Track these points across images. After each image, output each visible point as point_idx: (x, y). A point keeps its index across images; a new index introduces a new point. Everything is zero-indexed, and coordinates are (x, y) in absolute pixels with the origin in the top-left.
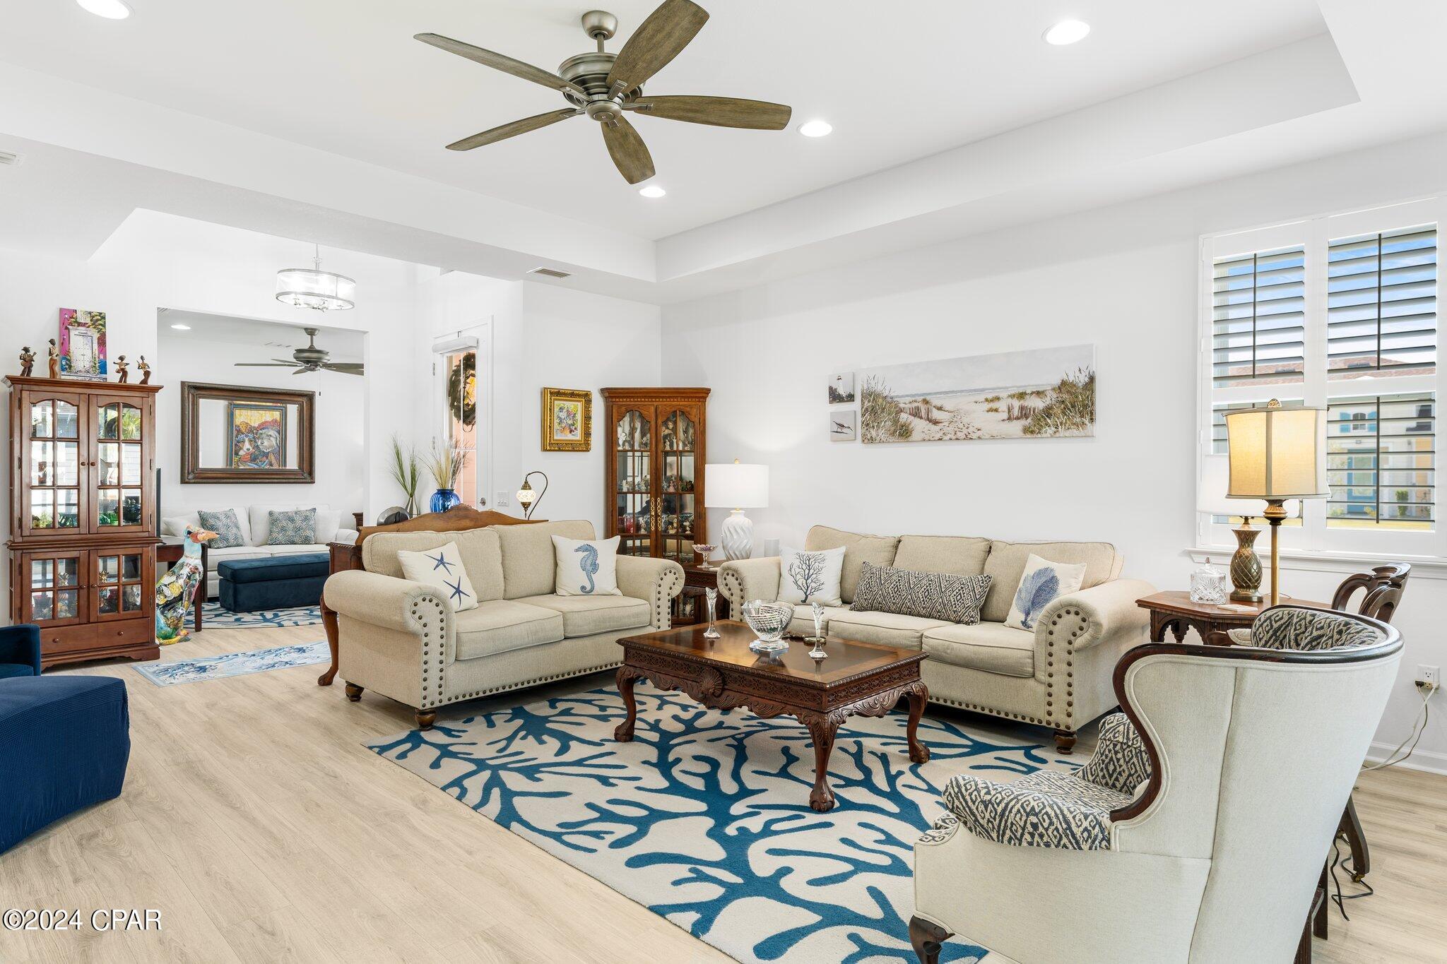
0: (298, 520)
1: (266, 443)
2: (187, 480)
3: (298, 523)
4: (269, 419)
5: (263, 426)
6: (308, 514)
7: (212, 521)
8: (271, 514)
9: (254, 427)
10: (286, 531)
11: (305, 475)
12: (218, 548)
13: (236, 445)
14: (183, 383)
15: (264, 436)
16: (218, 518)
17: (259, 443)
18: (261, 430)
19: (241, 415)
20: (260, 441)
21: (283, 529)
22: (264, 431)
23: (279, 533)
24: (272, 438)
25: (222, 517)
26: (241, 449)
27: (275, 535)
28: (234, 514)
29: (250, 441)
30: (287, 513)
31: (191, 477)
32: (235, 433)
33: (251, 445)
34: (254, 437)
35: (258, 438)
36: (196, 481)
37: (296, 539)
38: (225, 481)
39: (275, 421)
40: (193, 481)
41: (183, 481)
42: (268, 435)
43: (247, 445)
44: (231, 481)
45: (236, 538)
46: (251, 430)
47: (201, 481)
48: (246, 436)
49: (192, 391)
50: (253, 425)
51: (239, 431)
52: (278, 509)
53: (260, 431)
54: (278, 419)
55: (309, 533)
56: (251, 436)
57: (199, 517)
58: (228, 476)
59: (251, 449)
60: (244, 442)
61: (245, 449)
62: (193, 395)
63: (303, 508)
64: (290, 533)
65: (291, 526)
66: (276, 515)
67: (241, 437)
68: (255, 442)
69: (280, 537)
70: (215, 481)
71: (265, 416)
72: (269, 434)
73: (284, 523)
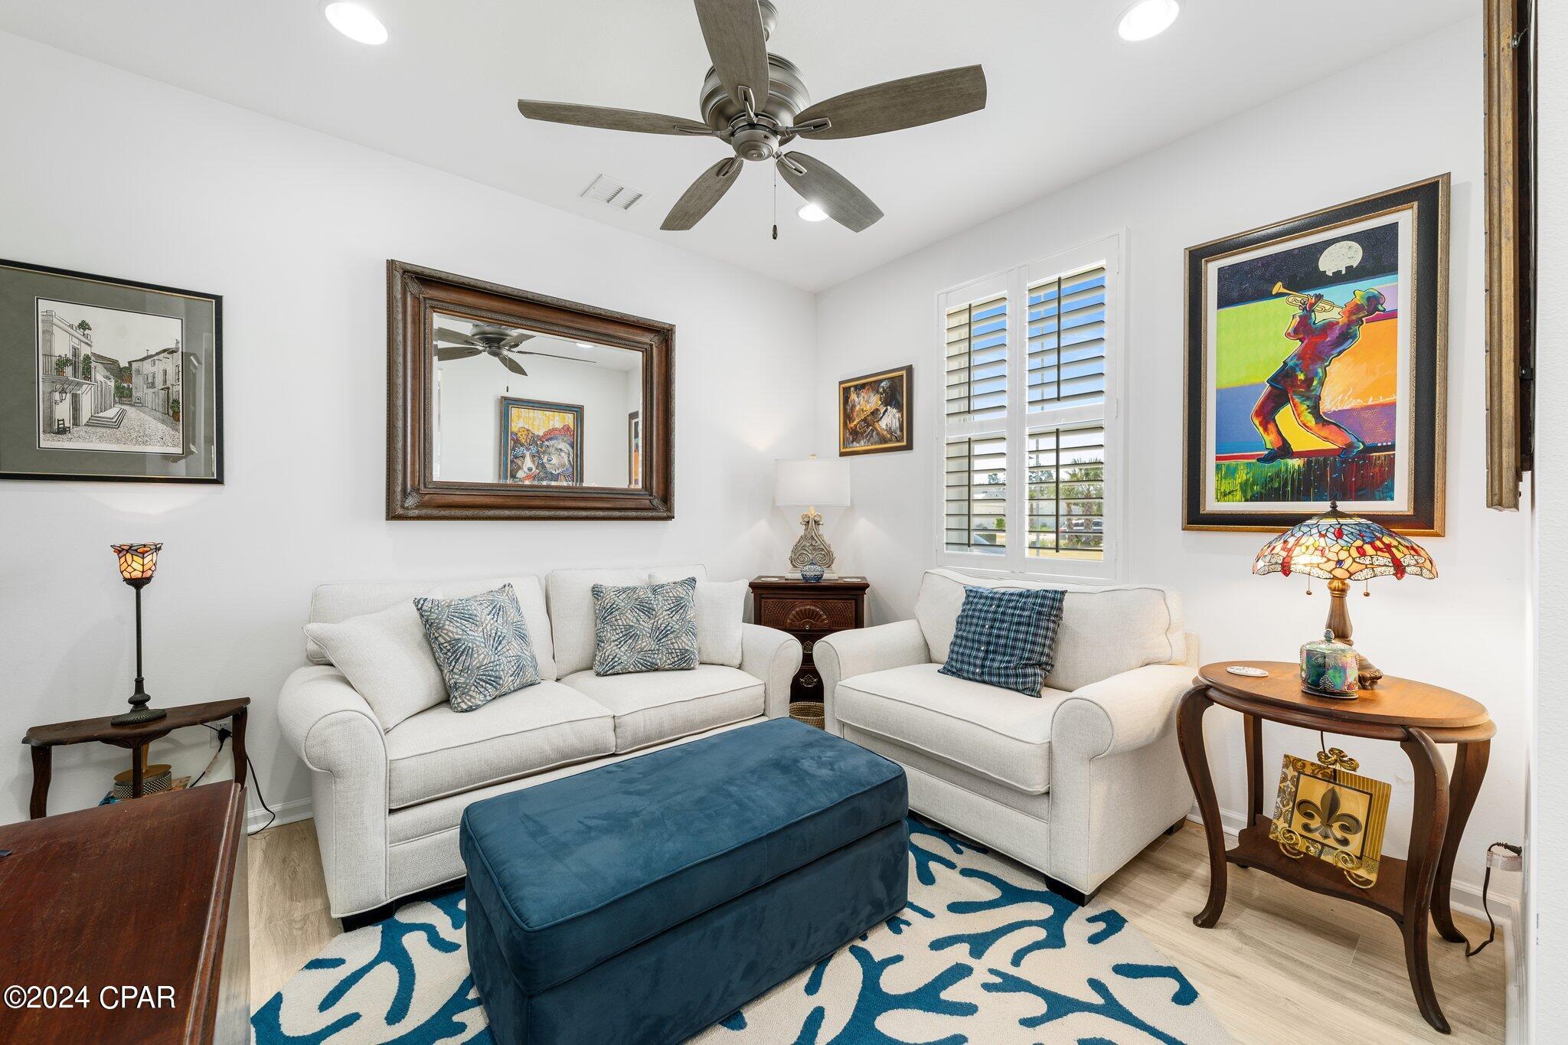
0: (660, 605)
1: (555, 461)
2: (400, 511)
3: (663, 617)
4: (559, 425)
5: (550, 435)
6: (681, 592)
7: (453, 630)
8: (596, 592)
9: (538, 436)
10: (635, 637)
11: (656, 502)
12: (470, 710)
13: (512, 462)
14: (391, 265)
15: (552, 450)
16: (471, 618)
17: (545, 460)
18: (547, 440)
19: (519, 417)
20: (546, 457)
21: (629, 634)
22: (551, 443)
23: (619, 646)
24: (563, 454)
25: (483, 614)
26: (520, 468)
27: (610, 649)
28: (515, 601)
29: (533, 456)
30: (634, 589)
31: (410, 502)
32: (511, 444)
33: (533, 462)
34: (538, 452)
35: (544, 452)
36: (424, 512)
37: (661, 659)
38: (492, 513)
39: (567, 429)
40: (416, 512)
41: (392, 515)
42: (557, 449)
43: (528, 463)
44: (507, 513)
45: (520, 669)
46: (535, 440)
47: (435, 512)
48: (528, 449)
49: (414, 287)
50: (536, 433)
51: (517, 442)
52: (612, 579)
53: (546, 443)
54: (571, 426)
55: (685, 642)
56: (534, 449)
57: (416, 614)
58: (499, 501)
59: (534, 469)
60: (523, 457)
61: (525, 469)
62: (416, 298)
63: (664, 577)
64: (646, 643)
65: (646, 625)
66: (610, 597)
67: (520, 450)
68: (540, 458)
69: (624, 655)
70: (469, 513)
71: (554, 420)
72: (559, 447)
73: (630, 618)
